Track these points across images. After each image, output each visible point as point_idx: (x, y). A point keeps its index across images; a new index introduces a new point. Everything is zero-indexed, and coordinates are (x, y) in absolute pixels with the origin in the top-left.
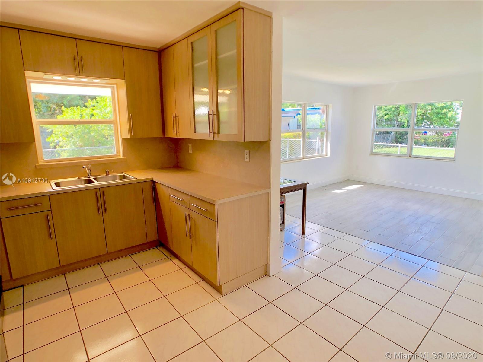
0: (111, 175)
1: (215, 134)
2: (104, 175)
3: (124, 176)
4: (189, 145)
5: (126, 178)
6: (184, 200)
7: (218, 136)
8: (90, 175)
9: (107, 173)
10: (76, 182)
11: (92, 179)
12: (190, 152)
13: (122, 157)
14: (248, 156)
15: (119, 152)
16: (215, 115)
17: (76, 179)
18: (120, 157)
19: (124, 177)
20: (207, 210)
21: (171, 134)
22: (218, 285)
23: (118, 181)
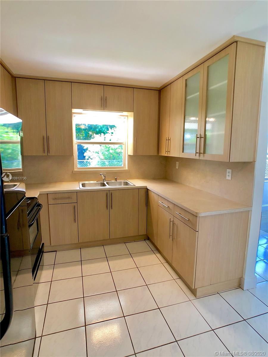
0: (118, 181)
1: (201, 154)
2: (113, 181)
3: (127, 182)
4: (177, 162)
5: (128, 184)
6: (169, 208)
7: (204, 156)
8: (104, 180)
9: (116, 180)
10: (95, 185)
11: (105, 183)
12: (177, 167)
13: (127, 168)
14: (230, 175)
15: (125, 165)
16: (202, 137)
17: (95, 182)
18: (126, 168)
19: (126, 184)
20: (189, 220)
21: (164, 153)
22: (193, 288)
23: (123, 186)
